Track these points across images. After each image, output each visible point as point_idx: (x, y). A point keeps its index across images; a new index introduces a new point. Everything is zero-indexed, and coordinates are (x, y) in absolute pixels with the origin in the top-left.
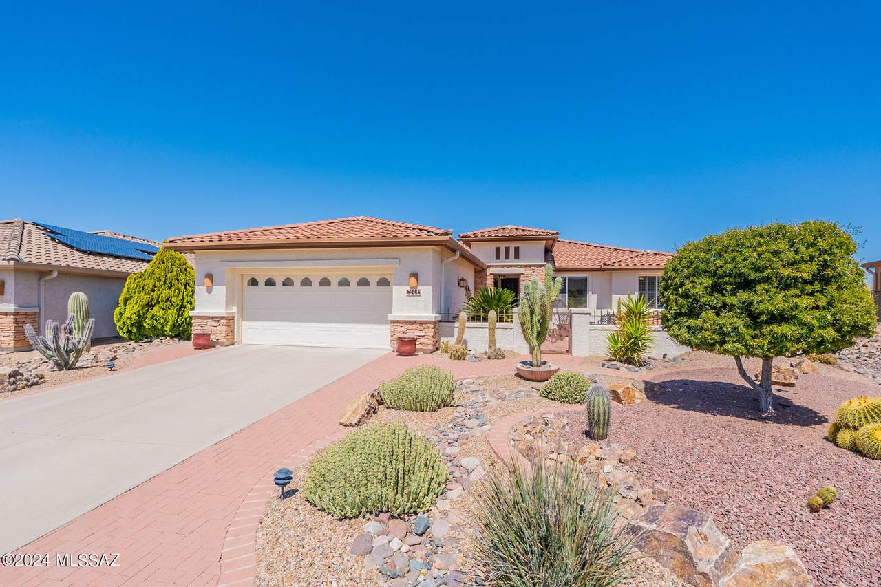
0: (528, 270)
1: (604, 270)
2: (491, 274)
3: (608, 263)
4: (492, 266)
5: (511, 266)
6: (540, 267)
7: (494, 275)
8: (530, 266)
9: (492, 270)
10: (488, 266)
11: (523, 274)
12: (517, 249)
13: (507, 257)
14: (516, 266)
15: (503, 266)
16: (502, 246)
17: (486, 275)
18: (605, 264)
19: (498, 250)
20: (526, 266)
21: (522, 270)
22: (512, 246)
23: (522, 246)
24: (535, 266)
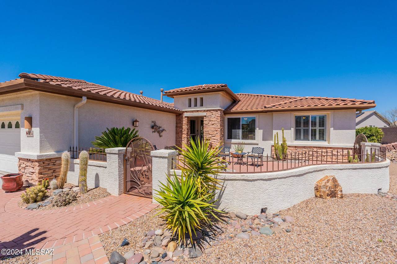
0: (209, 114)
1: (266, 112)
2: (185, 117)
3: (267, 106)
4: (186, 112)
5: (198, 111)
6: (217, 111)
7: (188, 117)
8: (210, 111)
9: (185, 114)
10: (184, 112)
11: (205, 116)
12: (202, 99)
13: (196, 105)
14: (201, 111)
15: (192, 111)
16: (193, 97)
17: (182, 118)
18: (265, 107)
19: (190, 100)
20: (208, 111)
21: (204, 114)
22: (198, 96)
23: (205, 96)
24: (213, 110)
